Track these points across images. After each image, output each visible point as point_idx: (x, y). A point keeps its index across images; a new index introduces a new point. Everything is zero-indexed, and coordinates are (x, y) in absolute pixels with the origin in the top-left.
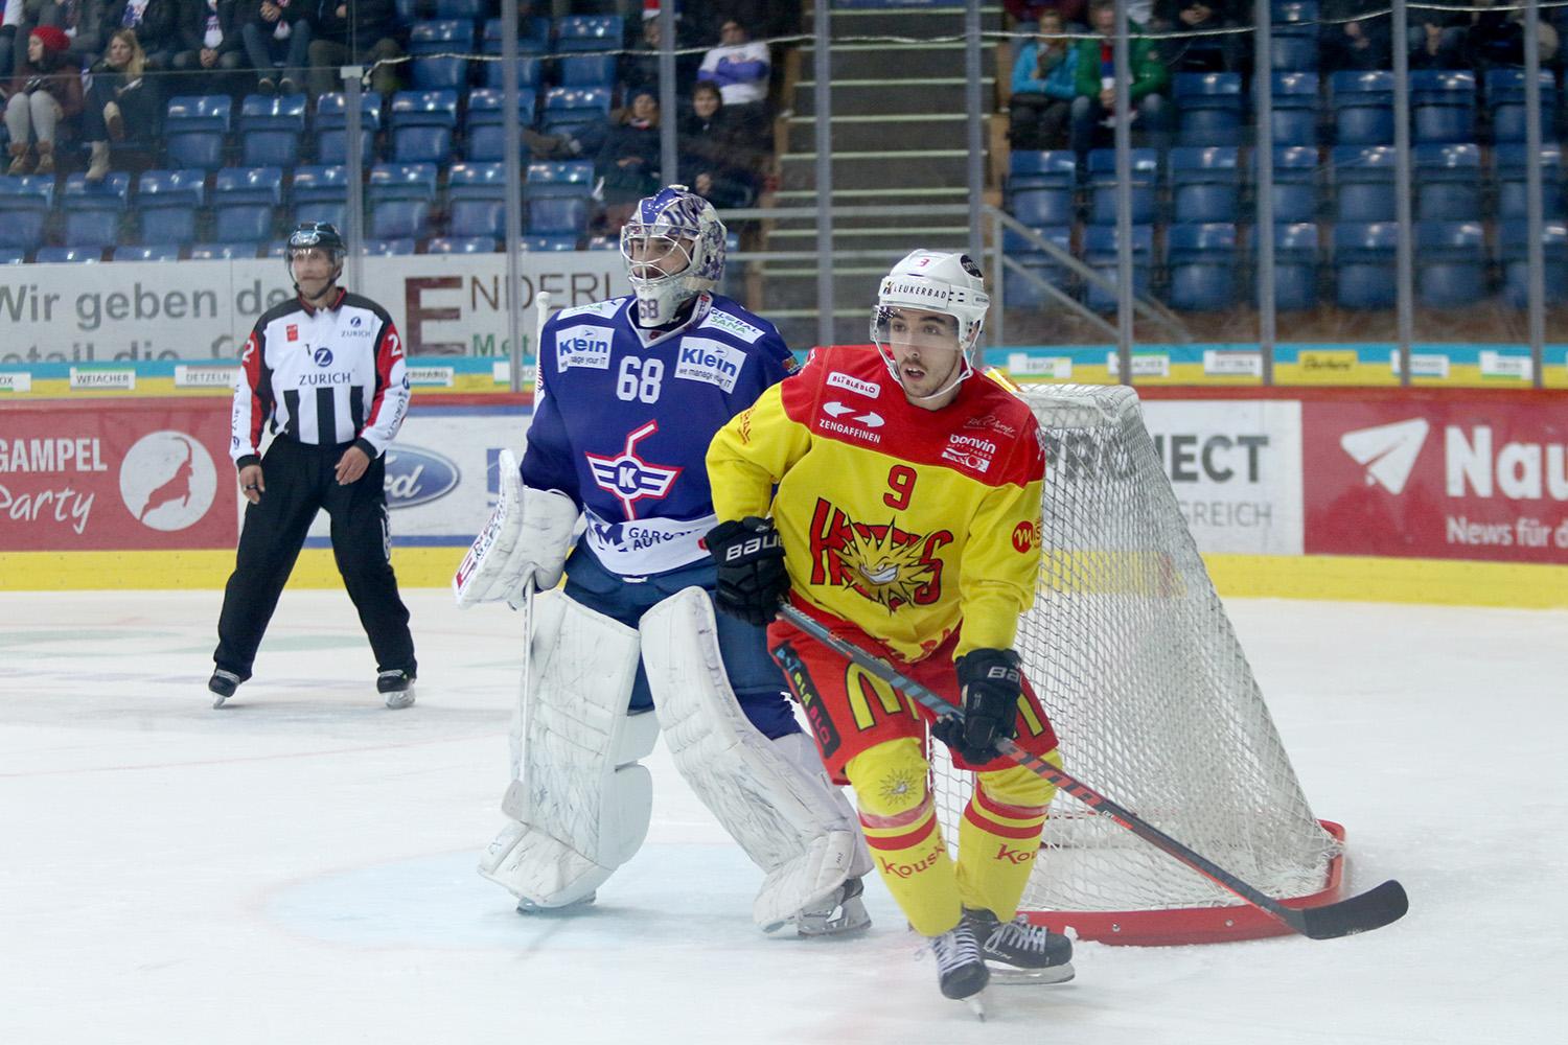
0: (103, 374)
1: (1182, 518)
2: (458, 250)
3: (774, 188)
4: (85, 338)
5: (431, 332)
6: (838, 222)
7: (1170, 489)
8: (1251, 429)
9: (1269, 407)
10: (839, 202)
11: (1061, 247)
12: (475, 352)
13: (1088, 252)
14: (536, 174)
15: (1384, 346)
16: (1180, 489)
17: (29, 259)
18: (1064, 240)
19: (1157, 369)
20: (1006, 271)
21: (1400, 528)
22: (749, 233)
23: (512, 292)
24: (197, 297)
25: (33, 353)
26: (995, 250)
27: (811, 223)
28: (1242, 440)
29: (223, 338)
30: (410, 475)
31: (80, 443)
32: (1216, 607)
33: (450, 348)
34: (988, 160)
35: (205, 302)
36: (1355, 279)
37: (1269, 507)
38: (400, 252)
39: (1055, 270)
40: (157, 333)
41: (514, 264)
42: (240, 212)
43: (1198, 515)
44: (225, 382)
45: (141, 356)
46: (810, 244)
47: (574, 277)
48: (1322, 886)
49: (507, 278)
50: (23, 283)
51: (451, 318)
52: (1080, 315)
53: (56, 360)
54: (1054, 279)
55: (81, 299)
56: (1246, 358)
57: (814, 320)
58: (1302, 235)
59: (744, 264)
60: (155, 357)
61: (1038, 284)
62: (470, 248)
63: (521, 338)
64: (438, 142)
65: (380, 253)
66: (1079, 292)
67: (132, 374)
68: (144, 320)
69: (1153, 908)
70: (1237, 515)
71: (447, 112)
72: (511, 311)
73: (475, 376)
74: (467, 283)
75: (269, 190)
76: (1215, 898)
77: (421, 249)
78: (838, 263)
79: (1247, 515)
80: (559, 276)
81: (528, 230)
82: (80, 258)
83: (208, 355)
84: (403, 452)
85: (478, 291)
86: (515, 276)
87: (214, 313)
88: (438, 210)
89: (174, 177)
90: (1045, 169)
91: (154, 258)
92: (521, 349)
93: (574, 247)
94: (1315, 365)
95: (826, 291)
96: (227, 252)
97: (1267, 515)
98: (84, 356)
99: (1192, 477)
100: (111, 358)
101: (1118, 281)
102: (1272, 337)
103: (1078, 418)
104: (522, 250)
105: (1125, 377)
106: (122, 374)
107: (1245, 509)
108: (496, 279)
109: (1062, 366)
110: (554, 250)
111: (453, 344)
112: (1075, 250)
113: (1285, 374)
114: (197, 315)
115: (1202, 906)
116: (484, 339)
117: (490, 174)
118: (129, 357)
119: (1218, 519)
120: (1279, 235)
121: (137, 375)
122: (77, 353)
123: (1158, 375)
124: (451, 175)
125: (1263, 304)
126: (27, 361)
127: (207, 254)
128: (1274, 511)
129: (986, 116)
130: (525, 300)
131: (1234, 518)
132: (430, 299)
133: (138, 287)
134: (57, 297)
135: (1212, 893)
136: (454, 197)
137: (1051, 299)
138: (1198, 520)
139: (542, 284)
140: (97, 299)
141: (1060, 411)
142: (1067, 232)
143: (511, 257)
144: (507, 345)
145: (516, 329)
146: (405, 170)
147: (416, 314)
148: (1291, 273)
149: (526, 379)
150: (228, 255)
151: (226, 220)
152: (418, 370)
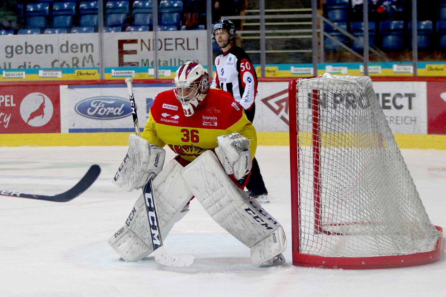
0: (14, 73)
1: (386, 121)
2: (136, 30)
3: (245, 9)
4: (8, 61)
5: (127, 58)
6: (267, 20)
7: (382, 112)
8: (410, 91)
9: (416, 83)
10: (267, 13)
11: (344, 29)
12: (142, 66)
13: (353, 31)
14: (163, 4)
16: (385, 111)
18: (345, 26)
19: (377, 71)
20: (325, 37)
23: (155, 45)
24: (46, 47)
26: (321, 30)
27: (258, 21)
28: (406, 95)
29: (55, 61)
30: (120, 107)
31: (6, 96)
32: (398, 152)
33: (134, 64)
35: (49, 48)
37: (416, 118)
38: (116, 31)
39: (342, 37)
40: (33, 59)
41: (156, 35)
42: (61, 17)
43: (391, 120)
44: (56, 76)
45: (27, 67)
46: (257, 28)
47: (176, 39)
48: (435, 248)
49: (153, 40)
51: (134, 54)
52: (351, 52)
54: (342, 40)
55: (7, 47)
56: (408, 67)
57: (259, 54)
58: (427, 25)
60: (32, 67)
61: (336, 42)
62: (140, 29)
63: (158, 62)
65: (109, 31)
66: (349, 43)
67: (24, 73)
68: (28, 55)
69: (376, 256)
70: (405, 121)
72: (155, 51)
73: (142, 73)
74: (139, 41)
75: (71, 10)
76: (397, 253)
77: (124, 30)
78: (267, 34)
79: (408, 121)
80: (171, 39)
81: (161, 23)
82: (7, 34)
83: (50, 67)
84: (117, 99)
85: (143, 44)
86: (156, 39)
87: (52, 52)
88: (129, 17)
89: (38, 6)
90: (338, 2)
91: (31, 33)
92: (158, 64)
93: (176, 29)
94: (431, 69)
95: (263, 45)
96: (57, 31)
97: (415, 121)
98: (7, 67)
99: (389, 108)
100: (17, 68)
101: (363, 41)
102: (416, 60)
103: (351, 87)
104: (158, 30)
105: (366, 73)
106: (21, 73)
107: (407, 118)
108: (149, 40)
109: (344, 70)
110: (169, 30)
111: (134, 63)
112: (349, 30)
113: (421, 72)
114: (46, 53)
115: (393, 255)
116: (145, 61)
117: (147, 4)
118: (22, 67)
119: (398, 122)
120: (419, 25)
121: (26, 73)
122: (5, 66)
123: (377, 72)
124: (134, 4)
125: (413, 48)
127: (50, 32)
128: (417, 119)
130: (159, 48)
131: (403, 122)
132: (126, 47)
133: (26, 43)
135: (396, 251)
136: (135, 12)
137: (340, 46)
138: (392, 122)
139: (165, 42)
140: (12, 47)
141: (345, 84)
142: (345, 24)
143: (154, 32)
144: (153, 63)
145: (156, 57)
146: (118, 3)
147: (122, 52)
148: (423, 37)
149: (160, 74)
150: (57, 32)
151: (56, 20)
152: (123, 71)
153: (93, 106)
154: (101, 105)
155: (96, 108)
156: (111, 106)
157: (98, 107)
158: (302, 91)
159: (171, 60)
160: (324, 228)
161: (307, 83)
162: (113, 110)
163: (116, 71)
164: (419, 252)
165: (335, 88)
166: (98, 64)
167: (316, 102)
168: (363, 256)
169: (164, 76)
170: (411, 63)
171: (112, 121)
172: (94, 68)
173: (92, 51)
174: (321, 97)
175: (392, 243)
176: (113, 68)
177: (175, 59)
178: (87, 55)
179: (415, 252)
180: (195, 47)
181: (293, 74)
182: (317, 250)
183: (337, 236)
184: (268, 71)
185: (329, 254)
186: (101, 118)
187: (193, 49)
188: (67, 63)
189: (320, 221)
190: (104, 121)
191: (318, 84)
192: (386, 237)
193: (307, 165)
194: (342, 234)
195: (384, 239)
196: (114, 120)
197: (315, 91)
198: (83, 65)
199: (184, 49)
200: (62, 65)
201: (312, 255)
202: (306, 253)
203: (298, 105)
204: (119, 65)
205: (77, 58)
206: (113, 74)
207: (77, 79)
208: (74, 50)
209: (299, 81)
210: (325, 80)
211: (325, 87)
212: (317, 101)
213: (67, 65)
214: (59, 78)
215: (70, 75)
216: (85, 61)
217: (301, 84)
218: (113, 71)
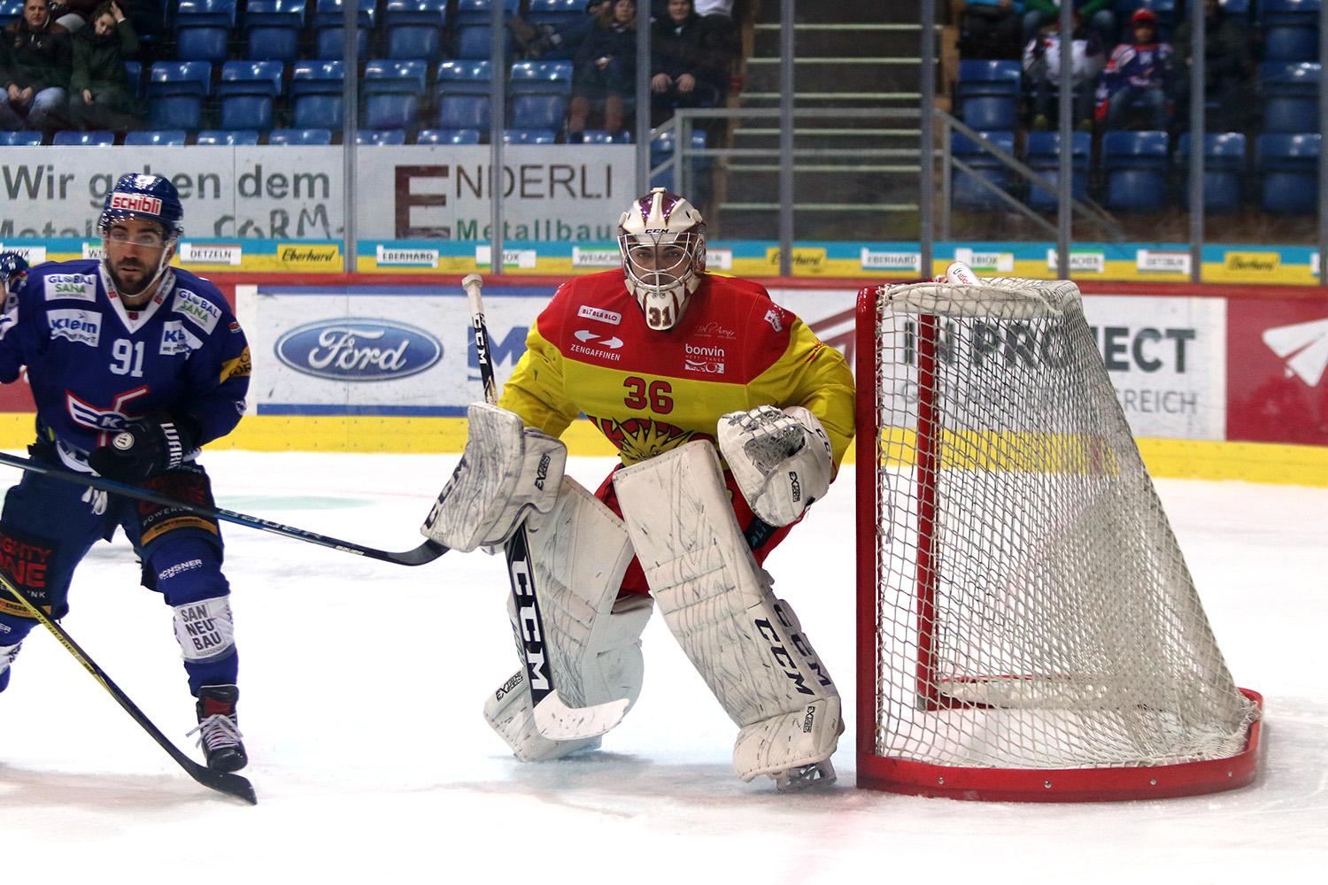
1: (1118, 405)
2: (445, 141)
3: (739, 89)
5: (419, 217)
6: (800, 122)
7: (1108, 379)
8: (1179, 323)
9: (1197, 303)
10: (800, 103)
11: (1006, 151)
12: (459, 238)
13: (1031, 155)
14: (520, 72)
15: (1304, 249)
16: (1114, 376)
17: (47, 142)
18: (1008, 144)
19: (1093, 266)
20: (955, 171)
21: (1315, 416)
22: (716, 132)
23: (495, 182)
24: (202, 180)
25: (49, 229)
26: (944, 152)
27: (774, 122)
28: (1171, 333)
29: (225, 219)
30: (396, 349)
32: (1148, 488)
33: (435, 232)
34: (939, 66)
35: (209, 184)
36: (1280, 186)
37: (1194, 395)
38: (391, 142)
39: (1000, 171)
41: (497, 155)
42: (244, 102)
43: (1127, 401)
44: (227, 259)
46: (773, 142)
47: (552, 168)
48: (1241, 749)
49: (490, 168)
50: (41, 163)
51: (438, 204)
52: (1022, 214)
53: (69, 235)
54: (999, 180)
55: (94, 179)
56: (1176, 258)
57: (775, 213)
58: (1232, 142)
59: (711, 159)
61: (981, 183)
62: (456, 139)
63: (502, 225)
64: (428, 40)
65: (372, 142)
66: (1021, 191)
69: (1083, 767)
70: (1164, 403)
71: (438, 13)
72: (494, 198)
73: (458, 259)
74: (453, 172)
75: (270, 82)
76: (1140, 759)
77: (411, 140)
78: (798, 160)
79: (1174, 403)
80: (539, 167)
81: (510, 123)
82: (95, 142)
83: (211, 234)
84: (390, 328)
85: (463, 180)
86: (497, 166)
87: (217, 194)
88: (427, 104)
89: (182, 68)
90: (992, 78)
91: (162, 142)
92: (502, 234)
93: (553, 139)
94: (1240, 265)
95: (787, 187)
96: (230, 139)
97: (1192, 403)
99: (1123, 366)
101: (1059, 184)
102: (1200, 238)
103: (1025, 308)
104: (504, 143)
105: (1063, 272)
107: (1172, 396)
108: (480, 169)
109: (1005, 261)
110: (535, 143)
111: (438, 229)
112: (1018, 153)
113: (1213, 272)
114: (202, 196)
115: (1129, 765)
116: (467, 225)
117: (476, 71)
119: (1147, 406)
120: (1209, 144)
122: (89, 229)
123: (1094, 270)
124: (440, 71)
125: (1192, 207)
126: (43, 236)
127: (212, 140)
128: (1199, 399)
129: (938, 27)
130: (506, 190)
131: (1161, 405)
132: (417, 186)
134: (72, 177)
135: (1137, 754)
136: (442, 92)
137: (995, 198)
138: (1129, 406)
139: (522, 175)
140: (109, 179)
141: (1009, 303)
142: (1011, 135)
143: (494, 148)
144: (489, 230)
145: (497, 216)
146: (397, 66)
147: (405, 200)
148: (1220, 179)
149: (506, 262)
150: (232, 142)
151: (230, 110)
152: (406, 252)
153: (323, 342)
154: (346, 341)
155: (332, 350)
156: (372, 344)
157: (337, 348)
158: (893, 317)
159: (537, 224)
160: (942, 689)
161: (908, 297)
162: (379, 357)
163: (388, 252)
164: (1197, 757)
165: (981, 311)
166: (342, 230)
167: (927, 348)
168: (1047, 765)
169: (517, 266)
170: (1186, 247)
171: (374, 385)
172: (329, 240)
173: (326, 194)
174: (942, 335)
175: (1126, 732)
176: (380, 243)
177: (548, 223)
178: (311, 206)
179: (1187, 757)
180: (603, 191)
181: (865, 268)
182: (923, 749)
183: (978, 712)
184: (800, 260)
185: (954, 759)
186: (346, 377)
187: (599, 196)
188: (256, 224)
189: (931, 671)
190: (352, 386)
191: (937, 301)
192: (1111, 714)
193: (900, 516)
194: (991, 707)
195: (1106, 721)
196: (379, 384)
197: (928, 319)
198: (300, 231)
199: (573, 194)
200: (243, 231)
201: (910, 760)
202: (894, 754)
203: (880, 355)
204: (397, 236)
205: (283, 212)
206: (380, 259)
207: (282, 269)
208: (277, 191)
209: (885, 290)
210: (955, 291)
211: (955, 309)
212: (932, 344)
213: (257, 230)
214: (234, 266)
215: (264, 257)
216: (306, 220)
217: (891, 298)
218: (380, 250)
